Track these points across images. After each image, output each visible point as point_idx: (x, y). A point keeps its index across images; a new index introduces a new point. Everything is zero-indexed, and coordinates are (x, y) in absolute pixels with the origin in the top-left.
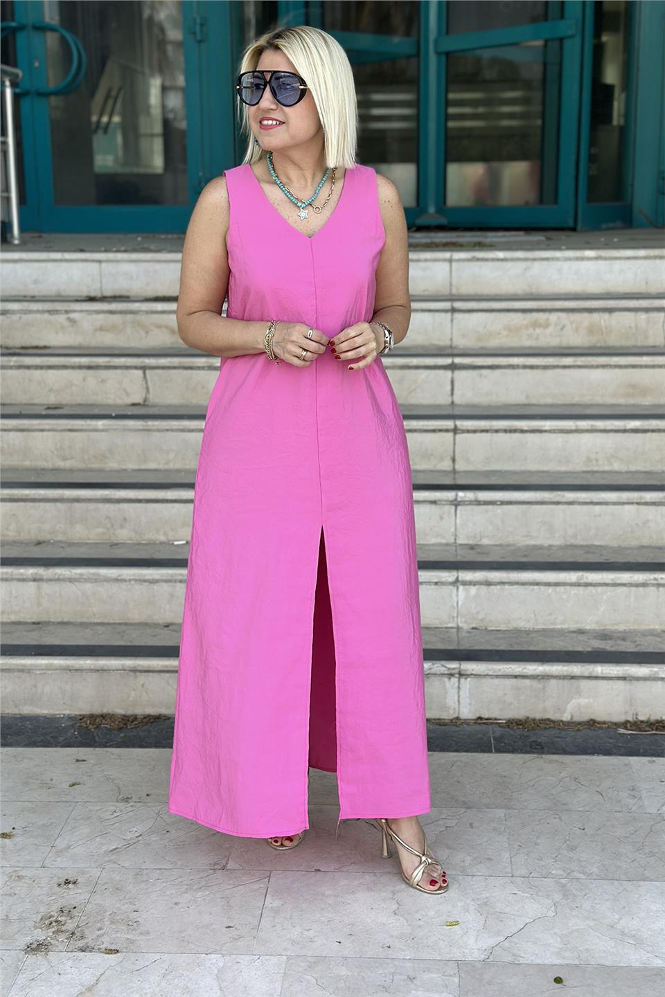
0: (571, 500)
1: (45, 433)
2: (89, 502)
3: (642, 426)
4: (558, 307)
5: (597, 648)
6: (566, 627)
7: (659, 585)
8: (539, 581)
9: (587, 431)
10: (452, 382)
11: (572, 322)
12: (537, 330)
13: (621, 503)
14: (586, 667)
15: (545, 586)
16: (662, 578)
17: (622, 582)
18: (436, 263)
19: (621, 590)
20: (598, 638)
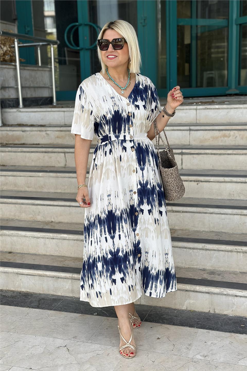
0: (212, 212)
1: (22, 177)
2: (27, 205)
4: (234, 129)
5: (204, 278)
6: (198, 267)
7: (238, 252)
8: (186, 247)
9: (229, 182)
10: (182, 160)
11: (240, 135)
12: (225, 138)
13: (233, 214)
14: (192, 287)
15: (189, 249)
16: (239, 249)
17: (221, 250)
18: (191, 110)
19: (221, 253)
20: (209, 273)
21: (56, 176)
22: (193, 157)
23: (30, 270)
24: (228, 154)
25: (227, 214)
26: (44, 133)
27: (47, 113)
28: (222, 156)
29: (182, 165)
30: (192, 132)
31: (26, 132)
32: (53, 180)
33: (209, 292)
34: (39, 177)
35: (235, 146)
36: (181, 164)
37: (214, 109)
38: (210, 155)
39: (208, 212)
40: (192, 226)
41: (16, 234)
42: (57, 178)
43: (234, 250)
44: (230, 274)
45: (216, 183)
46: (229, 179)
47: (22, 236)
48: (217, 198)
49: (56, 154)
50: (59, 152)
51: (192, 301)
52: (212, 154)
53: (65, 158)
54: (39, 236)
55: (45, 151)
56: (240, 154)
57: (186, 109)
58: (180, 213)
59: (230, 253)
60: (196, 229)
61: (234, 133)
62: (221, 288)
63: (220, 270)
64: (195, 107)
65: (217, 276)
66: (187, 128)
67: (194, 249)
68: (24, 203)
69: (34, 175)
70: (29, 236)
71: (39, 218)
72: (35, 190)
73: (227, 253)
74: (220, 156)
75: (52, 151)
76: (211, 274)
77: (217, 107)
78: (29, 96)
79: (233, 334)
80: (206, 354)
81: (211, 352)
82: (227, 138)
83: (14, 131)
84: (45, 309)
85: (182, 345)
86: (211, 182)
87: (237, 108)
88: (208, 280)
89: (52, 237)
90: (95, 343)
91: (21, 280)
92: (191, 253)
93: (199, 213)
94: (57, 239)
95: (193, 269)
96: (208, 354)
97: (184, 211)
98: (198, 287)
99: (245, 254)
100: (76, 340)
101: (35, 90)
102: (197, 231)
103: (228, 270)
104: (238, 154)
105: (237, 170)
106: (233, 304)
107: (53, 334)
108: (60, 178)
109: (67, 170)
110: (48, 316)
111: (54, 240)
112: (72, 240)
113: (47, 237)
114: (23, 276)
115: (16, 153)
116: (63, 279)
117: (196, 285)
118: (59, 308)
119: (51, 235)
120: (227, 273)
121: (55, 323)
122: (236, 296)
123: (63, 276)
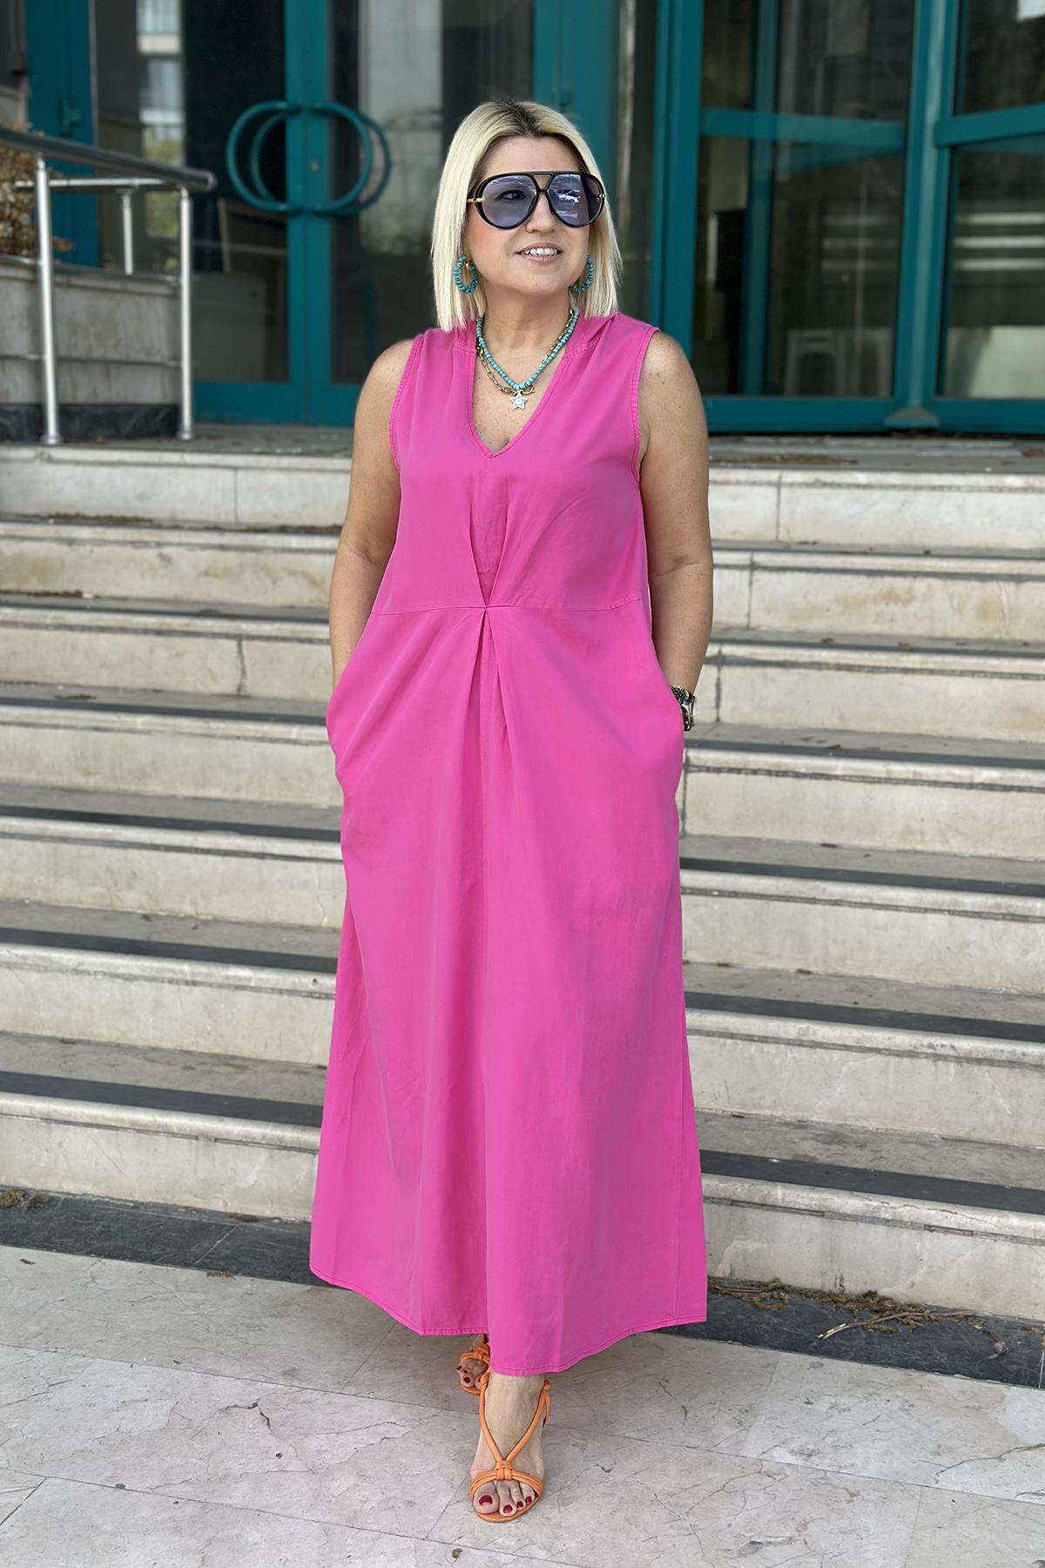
0: (837, 898)
1: (60, 732)
2: (82, 844)
3: (1001, 778)
4: (928, 569)
5: (803, 1156)
6: (779, 1113)
7: (938, 1057)
8: (735, 1032)
9: (906, 782)
10: (718, 686)
11: (951, 597)
12: (892, 605)
13: (921, 908)
14: (758, 1187)
15: (745, 1040)
16: (943, 1046)
17: (874, 1046)
18: (756, 489)
19: (873, 1059)
20: (820, 1138)
21: (205, 732)
22: (765, 677)
23: (100, 1107)
24: (906, 671)
25: (896, 908)
26: (150, 554)
27: (164, 471)
28: (881, 678)
29: (718, 706)
30: (758, 575)
31: (75, 547)
32: (187, 748)
33: (823, 1209)
34: (133, 731)
35: (930, 638)
36: (713, 704)
37: (849, 486)
38: (833, 673)
39: (824, 897)
40: (754, 953)
41: (38, 962)
42: (207, 739)
43: (924, 1050)
44: (905, 1143)
45: (856, 784)
46: (908, 772)
47: (62, 970)
48: (855, 842)
49: (202, 641)
50: (215, 635)
51: (752, 1246)
52: (839, 667)
53: (239, 660)
54: (136, 971)
55: (156, 627)
56: (952, 673)
57: (738, 483)
58: (710, 899)
59: (906, 1061)
60: (771, 965)
61: (929, 587)
62: (872, 1196)
63: (864, 1127)
64: (773, 475)
65: (852, 1150)
66: (743, 558)
67: (764, 1040)
68: (73, 836)
69: (113, 722)
70: (95, 972)
71: (133, 900)
72: (112, 786)
73: (893, 1060)
74: (869, 675)
75: (185, 629)
76: (830, 1143)
77: (862, 477)
78: (82, 396)
79: (915, 1374)
80: (811, 1447)
81: (829, 1440)
82: (900, 604)
83: (24, 538)
84: (162, 1263)
85: (715, 1412)
86: (837, 777)
87: (941, 488)
88: (819, 1162)
89: (189, 978)
90: (371, 1395)
91: (60, 1144)
92: (751, 1057)
93: (787, 901)
94: (211, 985)
95: (757, 1119)
96: (820, 1446)
97: (725, 892)
98: (779, 1187)
99: (965, 1065)
100: (296, 1383)
101: (108, 376)
102: (773, 970)
103: (897, 1126)
104: (942, 672)
105: (934, 734)
106: (917, 1258)
107: (199, 1359)
108: (223, 743)
109: (247, 706)
110: (178, 1291)
111: (196, 990)
112: (273, 993)
113: (170, 975)
114: (68, 1129)
115: (35, 632)
116: (234, 1146)
117: (770, 1183)
118: (219, 1259)
119: (185, 968)
120: (892, 1140)
121: (206, 1316)
122: (930, 1228)
123: (235, 1132)
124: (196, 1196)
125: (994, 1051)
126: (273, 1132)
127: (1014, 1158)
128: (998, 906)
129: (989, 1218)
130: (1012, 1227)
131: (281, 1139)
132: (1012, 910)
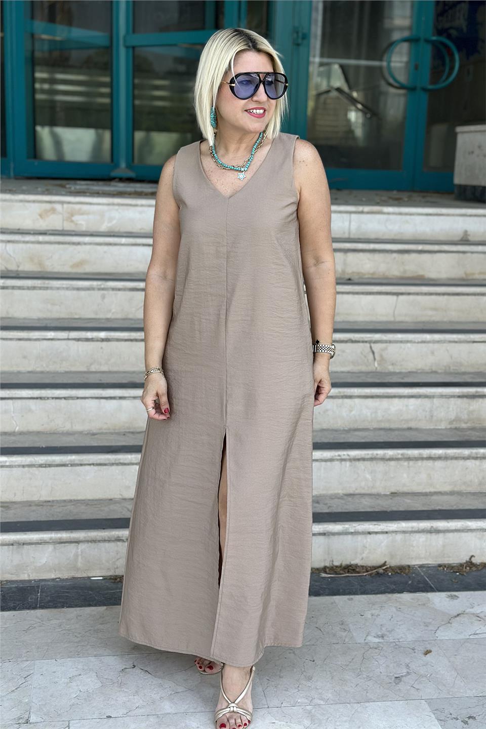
7: (342, 460)
16: (344, 455)
43: (336, 457)
44: (332, 499)
59: (329, 463)
62: (344, 523)
73: (323, 463)
79: (390, 595)
80: (380, 633)
85: (331, 626)
96: (383, 632)
99: (353, 462)
103: (324, 492)
106: (364, 547)
110: (42, 621)
116: (34, 546)
118: (47, 603)
122: (369, 533)
123: (35, 539)
124: (12, 574)
125: (365, 454)
126: (56, 535)
127: (378, 499)
128: (340, 392)
129: (393, 525)
130: (403, 527)
131: (60, 539)
132: (346, 394)
